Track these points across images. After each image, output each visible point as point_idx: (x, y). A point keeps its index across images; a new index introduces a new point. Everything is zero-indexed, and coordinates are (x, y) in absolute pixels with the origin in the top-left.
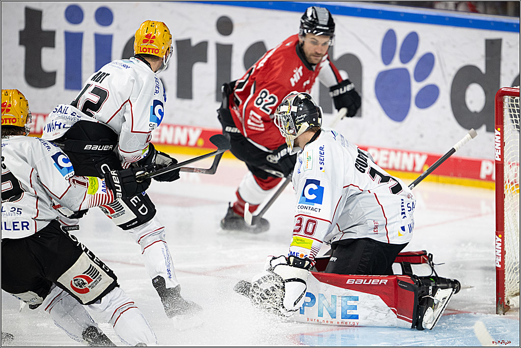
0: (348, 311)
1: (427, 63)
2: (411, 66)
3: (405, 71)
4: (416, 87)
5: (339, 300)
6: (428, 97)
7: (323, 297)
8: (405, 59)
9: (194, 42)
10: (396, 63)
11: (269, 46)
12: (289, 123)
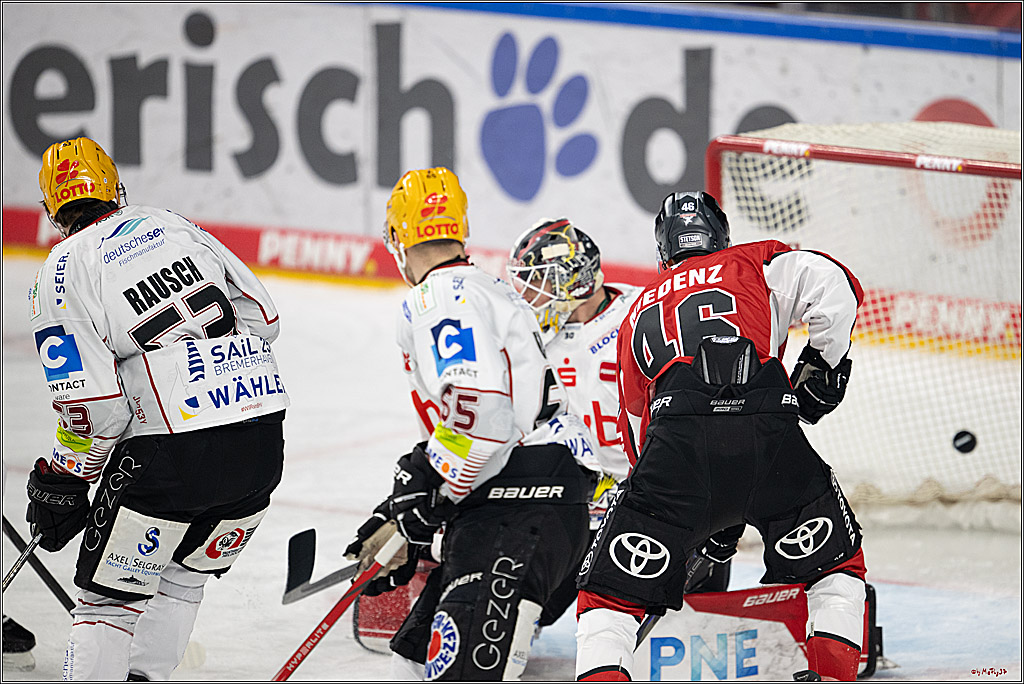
0: (745, 660)
1: (576, 94)
2: (546, 100)
3: (533, 111)
4: (556, 138)
5: (732, 642)
6: (579, 156)
7: (700, 641)
8: (536, 84)
9: (145, 60)
10: (519, 95)
11: (284, 66)
12: (578, 276)
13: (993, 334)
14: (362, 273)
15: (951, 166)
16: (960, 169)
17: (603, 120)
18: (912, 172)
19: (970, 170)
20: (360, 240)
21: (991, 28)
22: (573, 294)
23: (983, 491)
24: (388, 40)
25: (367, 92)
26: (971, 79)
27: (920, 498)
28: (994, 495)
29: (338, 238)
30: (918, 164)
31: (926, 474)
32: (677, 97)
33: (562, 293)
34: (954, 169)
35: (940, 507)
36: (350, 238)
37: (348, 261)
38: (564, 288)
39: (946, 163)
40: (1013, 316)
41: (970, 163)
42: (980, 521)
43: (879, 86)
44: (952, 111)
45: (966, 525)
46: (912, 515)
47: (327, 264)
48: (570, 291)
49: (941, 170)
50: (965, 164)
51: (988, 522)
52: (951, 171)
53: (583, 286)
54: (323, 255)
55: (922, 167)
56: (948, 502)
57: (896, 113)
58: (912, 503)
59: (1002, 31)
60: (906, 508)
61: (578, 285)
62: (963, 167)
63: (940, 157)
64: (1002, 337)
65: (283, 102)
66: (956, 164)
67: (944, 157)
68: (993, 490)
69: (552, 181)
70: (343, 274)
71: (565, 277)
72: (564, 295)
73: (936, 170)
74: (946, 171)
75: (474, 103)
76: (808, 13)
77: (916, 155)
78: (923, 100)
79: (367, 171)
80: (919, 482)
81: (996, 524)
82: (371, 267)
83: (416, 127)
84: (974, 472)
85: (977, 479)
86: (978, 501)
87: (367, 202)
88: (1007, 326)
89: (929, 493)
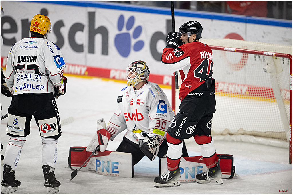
1: (139, 31)
2: (131, 32)
3: (128, 34)
4: (133, 42)
6: (139, 46)
7: (188, 169)
8: (129, 27)
10: (124, 30)
11: (65, 22)
12: (144, 74)
13: (243, 92)
14: (84, 75)
15: (233, 50)
16: (235, 51)
17: (146, 37)
18: (223, 51)
19: (238, 51)
20: (84, 66)
21: (244, 15)
22: (141, 78)
23: (240, 132)
24: (92, 16)
25: (86, 29)
26: (239, 28)
27: (224, 133)
28: (243, 133)
29: (78, 66)
30: (225, 49)
31: (225, 128)
32: (164, 32)
33: (138, 76)
34: (234, 51)
35: (229, 136)
36: (81, 66)
37: (81, 71)
38: (139, 76)
39: (232, 49)
40: (248, 88)
41: (238, 49)
42: (239, 140)
43: (215, 30)
44: (233, 36)
45: (235, 140)
46: (222, 138)
47: (75, 72)
48: (141, 77)
49: (230, 51)
50: (237, 49)
51: (241, 140)
52: (233, 51)
53: (144, 77)
54: (75, 70)
55: (226, 50)
56: (231, 134)
57: (219, 37)
58: (222, 135)
59: (246, 16)
60: (220, 136)
61: (143, 76)
62: (236, 50)
63: (230, 48)
64: (245, 93)
65: (65, 31)
66: (234, 49)
67: (231, 48)
68: (242, 132)
69: (132, 52)
70: (80, 75)
71: (141, 73)
72: (139, 77)
73: (229, 51)
74: (232, 51)
75: (113, 32)
76: (198, 11)
77: (224, 47)
78: (227, 33)
79: (86, 49)
80: (224, 129)
81: (243, 140)
82: (87, 73)
83: (98, 38)
84: (237, 127)
85: (238, 129)
86: (238, 134)
87: (86, 57)
88: (247, 90)
89: (226, 132)
